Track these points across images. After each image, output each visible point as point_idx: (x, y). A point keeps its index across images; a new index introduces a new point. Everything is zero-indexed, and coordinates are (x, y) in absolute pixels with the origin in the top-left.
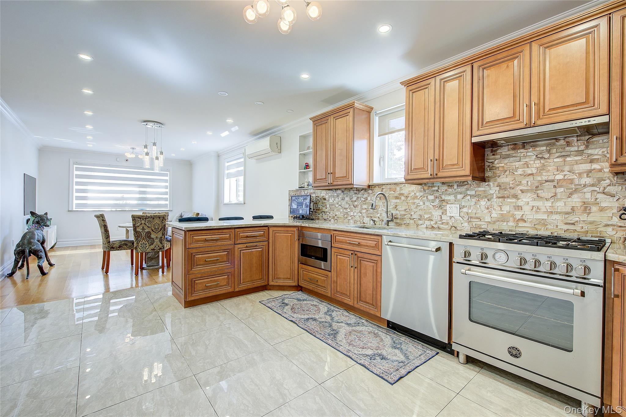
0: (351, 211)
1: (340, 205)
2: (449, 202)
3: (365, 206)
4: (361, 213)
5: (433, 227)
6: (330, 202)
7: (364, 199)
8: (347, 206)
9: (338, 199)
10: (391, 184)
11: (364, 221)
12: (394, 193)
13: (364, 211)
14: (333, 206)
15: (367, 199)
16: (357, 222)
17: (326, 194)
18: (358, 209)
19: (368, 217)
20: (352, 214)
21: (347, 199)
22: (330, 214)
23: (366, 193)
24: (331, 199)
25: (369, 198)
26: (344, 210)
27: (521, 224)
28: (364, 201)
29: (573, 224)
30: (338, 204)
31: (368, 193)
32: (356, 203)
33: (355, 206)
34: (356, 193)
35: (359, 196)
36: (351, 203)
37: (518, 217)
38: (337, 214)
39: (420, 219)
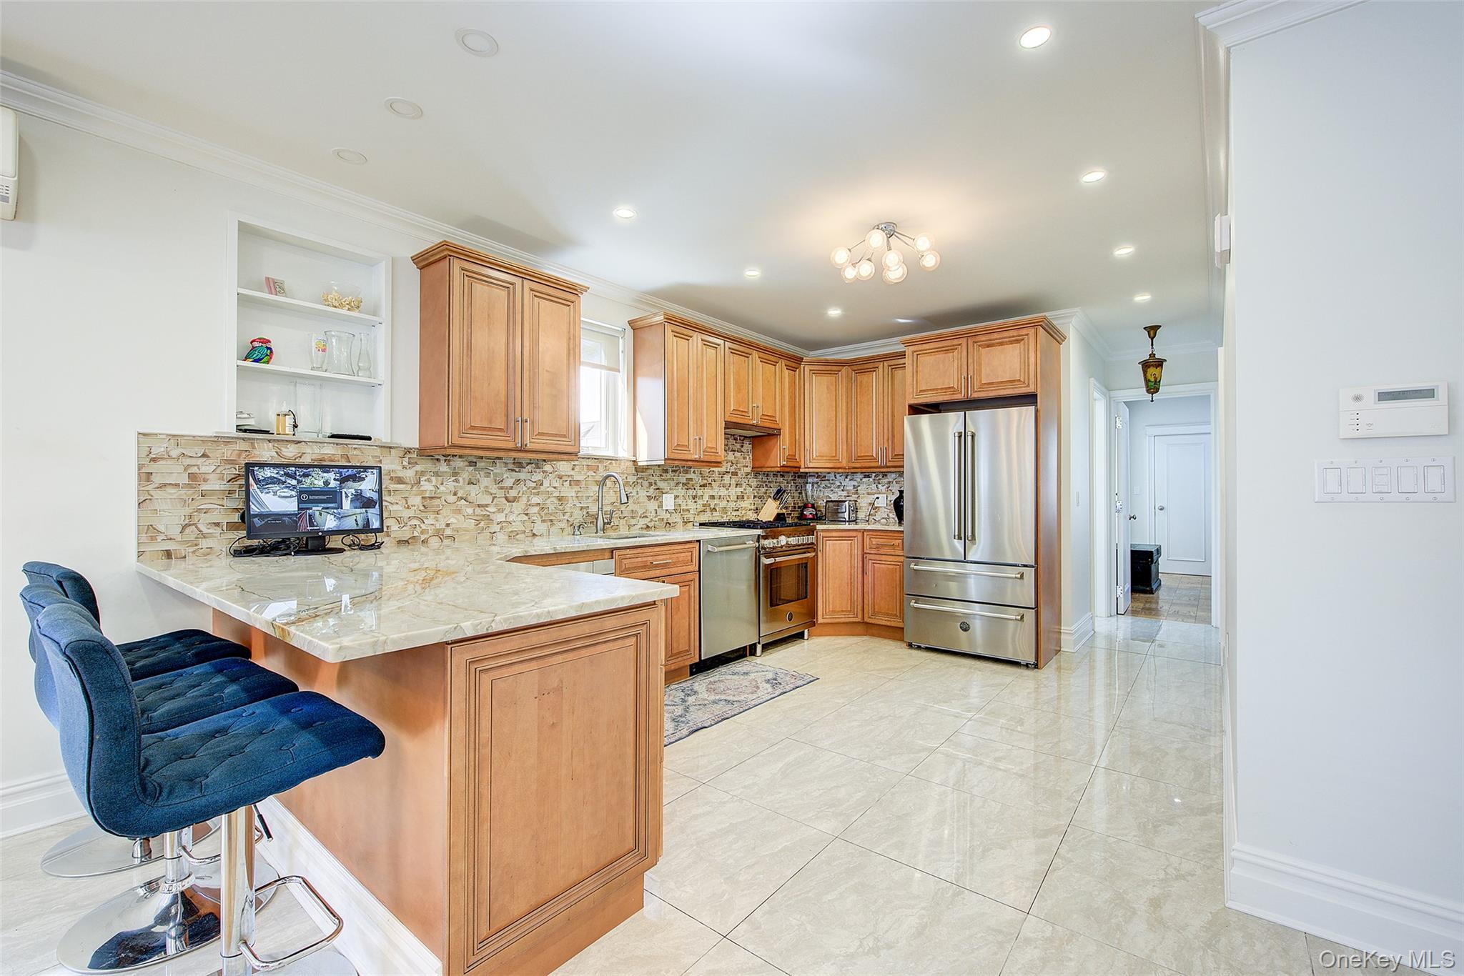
0: (501, 511)
1: (462, 498)
2: (664, 491)
3: (535, 500)
4: (527, 514)
5: (648, 527)
6: (422, 488)
7: (534, 485)
8: (488, 500)
9: (456, 481)
10: (589, 458)
11: (534, 531)
12: (594, 474)
13: (536, 509)
14: (437, 502)
15: (542, 484)
16: (518, 534)
17: (404, 467)
18: (518, 507)
19: (544, 521)
20: (501, 517)
21: (485, 482)
22: (422, 525)
23: (538, 470)
24: (429, 480)
25: (546, 483)
26: (478, 511)
27: (715, 514)
28: (535, 488)
29: (738, 510)
30: (455, 494)
31: (544, 472)
32: (513, 493)
33: (511, 499)
34: (513, 470)
35: (522, 476)
36: (500, 493)
37: (712, 506)
38: (452, 520)
39: (633, 517)
